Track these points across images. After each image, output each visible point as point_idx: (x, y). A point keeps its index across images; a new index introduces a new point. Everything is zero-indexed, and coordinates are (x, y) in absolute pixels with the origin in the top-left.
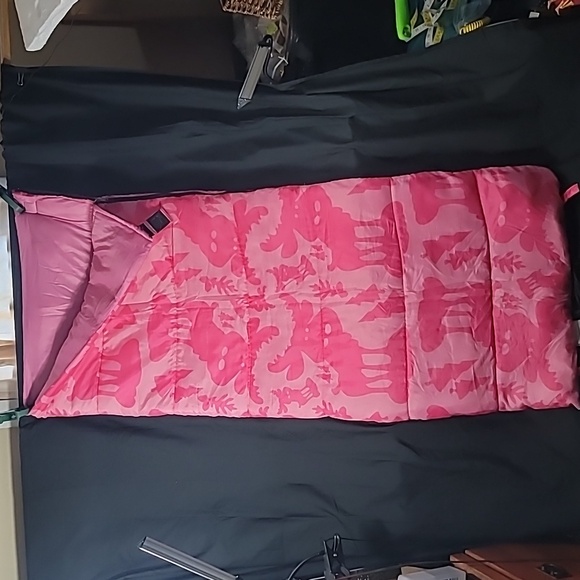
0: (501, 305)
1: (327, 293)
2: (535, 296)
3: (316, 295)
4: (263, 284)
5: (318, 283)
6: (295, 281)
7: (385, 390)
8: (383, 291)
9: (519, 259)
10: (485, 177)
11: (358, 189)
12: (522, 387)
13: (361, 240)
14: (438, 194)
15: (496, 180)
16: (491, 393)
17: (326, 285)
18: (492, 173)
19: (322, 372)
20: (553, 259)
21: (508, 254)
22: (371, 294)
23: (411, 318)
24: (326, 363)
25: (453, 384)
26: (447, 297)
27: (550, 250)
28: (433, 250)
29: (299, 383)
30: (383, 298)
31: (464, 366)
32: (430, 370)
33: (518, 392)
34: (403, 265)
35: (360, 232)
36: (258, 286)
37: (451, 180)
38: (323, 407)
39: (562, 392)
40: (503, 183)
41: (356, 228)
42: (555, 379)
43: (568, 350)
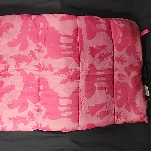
0: (117, 78)
1: (42, 69)
2: (131, 75)
3: (37, 70)
4: (8, 63)
5: (38, 64)
6: (26, 63)
7: (68, 117)
8: (71, 70)
9: (126, 59)
10: (114, 22)
11: (63, 19)
12: (125, 114)
13: (62, 44)
14: (97, 26)
15: (119, 23)
16: (113, 117)
17: (42, 66)
18: (117, 20)
19: (37, 108)
20: (138, 60)
21: (121, 56)
22: (65, 70)
23: (82, 83)
24: (40, 104)
25: (98, 113)
26: (97, 74)
27: (137, 56)
28: (93, 52)
29: (25, 114)
30: (71, 73)
31: (103, 105)
32: (89, 107)
33: (123, 116)
34: (80, 58)
35: (63, 40)
36: (4, 65)
37: (102, 20)
38: (37, 126)
39: (142, 116)
40: (121, 25)
41: (61, 38)
42: (139, 110)
43: (144, 98)
